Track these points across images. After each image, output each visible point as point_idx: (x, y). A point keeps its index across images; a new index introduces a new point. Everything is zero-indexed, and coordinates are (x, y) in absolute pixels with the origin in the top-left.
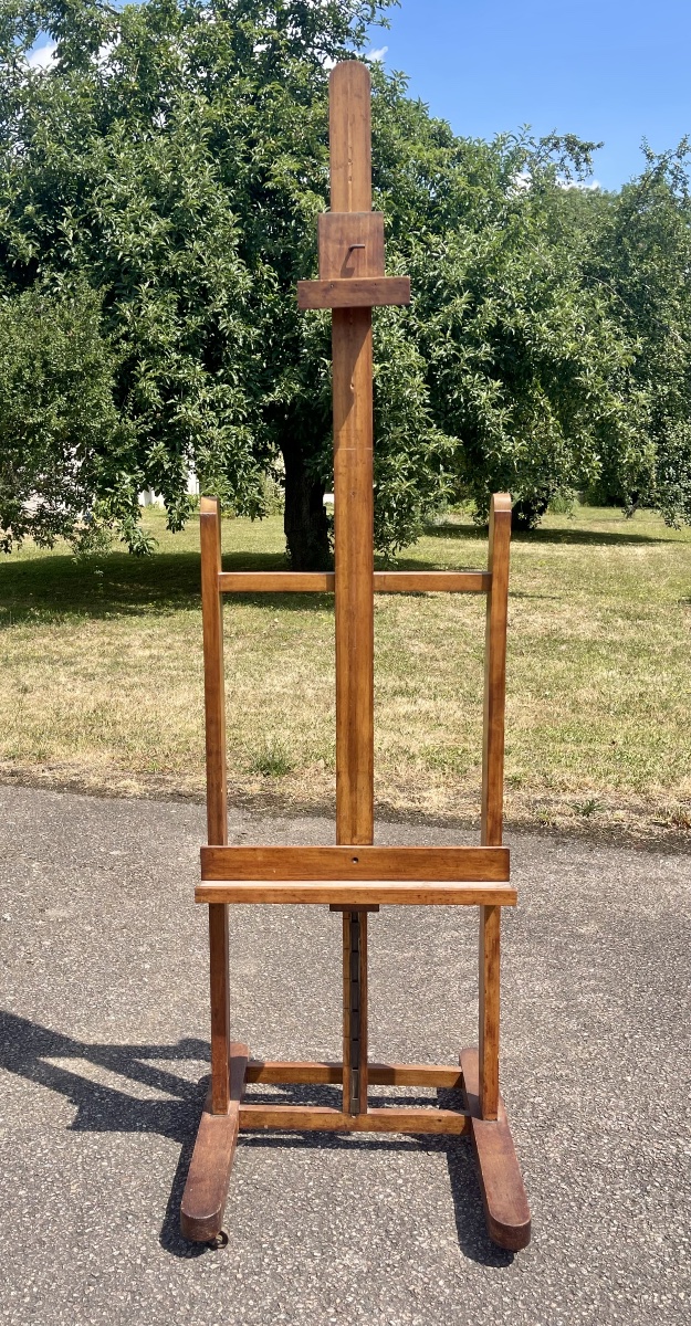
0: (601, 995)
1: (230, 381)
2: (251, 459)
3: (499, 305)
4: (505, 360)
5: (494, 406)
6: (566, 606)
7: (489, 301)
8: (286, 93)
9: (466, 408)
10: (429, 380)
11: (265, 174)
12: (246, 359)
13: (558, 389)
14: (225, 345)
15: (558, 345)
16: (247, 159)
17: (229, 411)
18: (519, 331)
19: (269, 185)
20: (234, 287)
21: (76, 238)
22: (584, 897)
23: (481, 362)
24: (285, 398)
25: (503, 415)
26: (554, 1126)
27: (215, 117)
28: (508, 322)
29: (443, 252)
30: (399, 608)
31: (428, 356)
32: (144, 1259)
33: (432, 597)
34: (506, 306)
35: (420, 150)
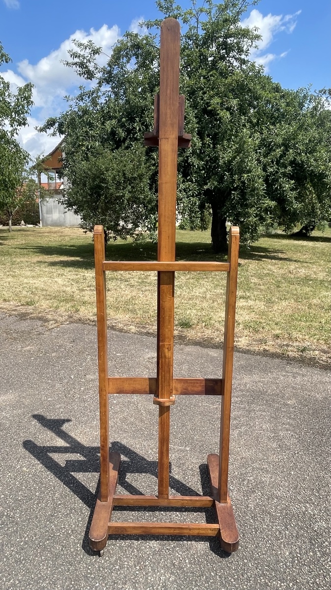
0: (290, 432)
1: (192, 181)
2: (197, 210)
3: (295, 152)
4: (296, 173)
5: (291, 190)
6: (315, 266)
7: (291, 150)
8: (218, 74)
9: (280, 191)
10: (266, 180)
11: (208, 104)
12: (198, 173)
13: (317, 184)
14: (191, 168)
15: (317, 167)
16: (202, 99)
17: (191, 192)
18: (303, 162)
19: (210, 108)
20: (195, 146)
21: (140, 130)
22: (293, 388)
23: (287, 173)
24: (211, 187)
25: (294, 194)
26: (255, 491)
27: (191, 84)
28: (298, 158)
29: (275, 132)
30: (250, 265)
31: (266, 171)
32: (72, 531)
33: (263, 261)
34: (298, 152)
35: (267, 94)
